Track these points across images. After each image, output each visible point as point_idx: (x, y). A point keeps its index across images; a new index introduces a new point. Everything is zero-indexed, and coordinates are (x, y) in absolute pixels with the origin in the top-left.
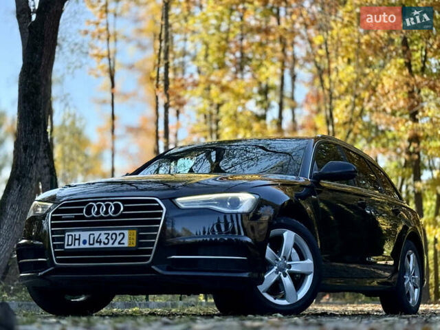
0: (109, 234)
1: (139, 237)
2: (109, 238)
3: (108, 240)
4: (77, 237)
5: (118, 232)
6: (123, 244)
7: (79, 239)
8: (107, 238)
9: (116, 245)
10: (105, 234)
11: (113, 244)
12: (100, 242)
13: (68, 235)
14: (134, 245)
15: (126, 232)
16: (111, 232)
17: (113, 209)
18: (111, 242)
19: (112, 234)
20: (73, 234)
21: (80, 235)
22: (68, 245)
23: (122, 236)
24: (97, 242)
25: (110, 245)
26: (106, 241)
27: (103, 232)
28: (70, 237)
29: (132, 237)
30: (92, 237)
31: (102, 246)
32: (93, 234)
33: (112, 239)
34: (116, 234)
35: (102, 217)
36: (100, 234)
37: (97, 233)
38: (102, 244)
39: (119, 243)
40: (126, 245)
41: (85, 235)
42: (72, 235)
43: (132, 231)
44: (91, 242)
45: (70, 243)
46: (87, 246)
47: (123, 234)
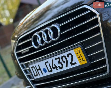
0: (59, 58)
1: (86, 52)
2: (61, 61)
3: (61, 63)
4: (38, 68)
5: (65, 54)
6: (75, 63)
7: (40, 69)
8: (59, 63)
9: (70, 67)
10: (56, 59)
11: (67, 66)
12: (56, 67)
13: (32, 68)
14: (85, 62)
15: (72, 52)
16: (60, 56)
17: (52, 33)
18: (64, 64)
19: (62, 57)
20: (33, 65)
21: (38, 65)
22: (35, 76)
23: (70, 56)
24: (54, 68)
25: (65, 68)
26: (61, 66)
27: (54, 58)
28: (33, 68)
29: (79, 54)
30: (47, 64)
31: (59, 70)
32: (48, 62)
33: (64, 62)
34: (64, 56)
35: (47, 45)
36: (53, 60)
37: (50, 60)
38: (58, 68)
39: (72, 64)
40: (78, 64)
41: (42, 64)
42: (33, 67)
43: (77, 49)
44: (50, 70)
45: (36, 74)
46: (48, 74)
47: (70, 54)
